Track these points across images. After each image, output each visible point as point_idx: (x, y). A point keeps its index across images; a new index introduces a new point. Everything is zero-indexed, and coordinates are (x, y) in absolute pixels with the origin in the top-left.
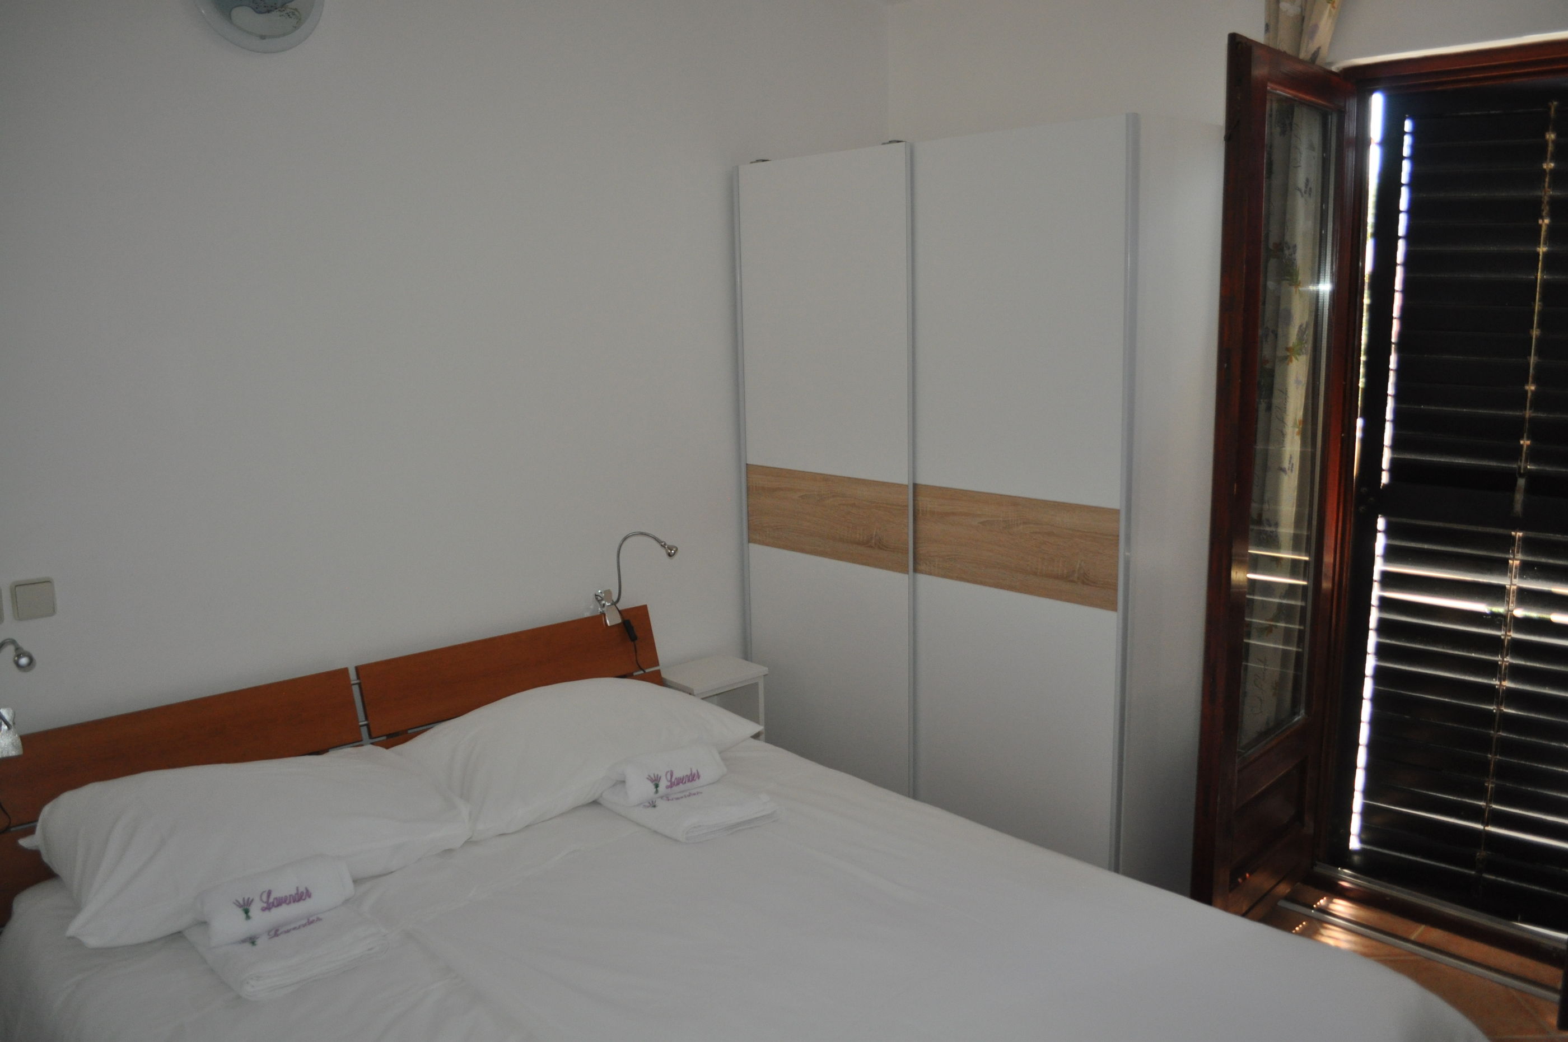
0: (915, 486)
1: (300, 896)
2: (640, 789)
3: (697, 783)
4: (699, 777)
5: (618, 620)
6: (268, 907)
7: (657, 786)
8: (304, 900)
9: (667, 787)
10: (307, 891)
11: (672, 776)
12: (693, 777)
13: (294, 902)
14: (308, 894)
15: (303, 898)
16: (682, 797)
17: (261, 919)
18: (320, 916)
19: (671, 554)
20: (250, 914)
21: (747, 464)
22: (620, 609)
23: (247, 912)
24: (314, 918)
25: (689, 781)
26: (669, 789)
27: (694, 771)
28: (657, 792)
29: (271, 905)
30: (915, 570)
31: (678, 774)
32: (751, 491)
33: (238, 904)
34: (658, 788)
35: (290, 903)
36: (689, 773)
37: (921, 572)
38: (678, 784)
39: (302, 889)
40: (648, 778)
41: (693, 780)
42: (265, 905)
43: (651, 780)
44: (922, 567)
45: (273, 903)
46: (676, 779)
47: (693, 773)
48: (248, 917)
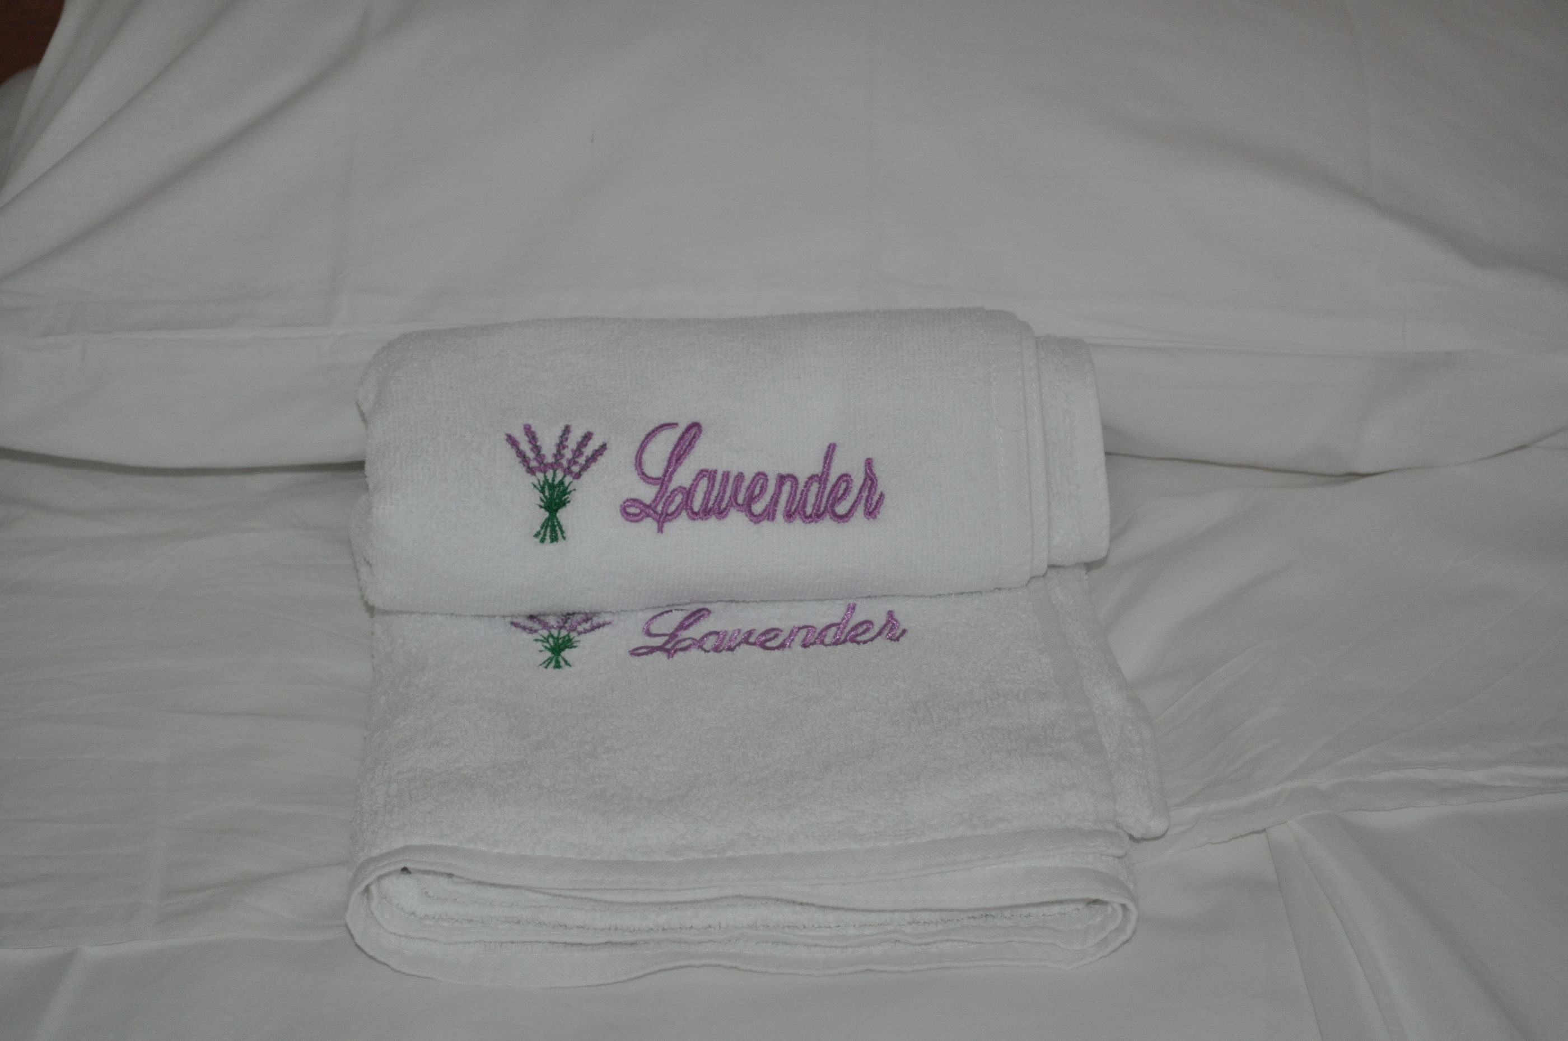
8: (843, 518)
10: (870, 479)
13: (789, 516)
15: (841, 509)
18: (906, 612)
20: (567, 512)
23: (554, 499)
24: (875, 612)
29: (679, 499)
35: (769, 514)
39: (848, 463)
42: (647, 493)
45: (689, 493)
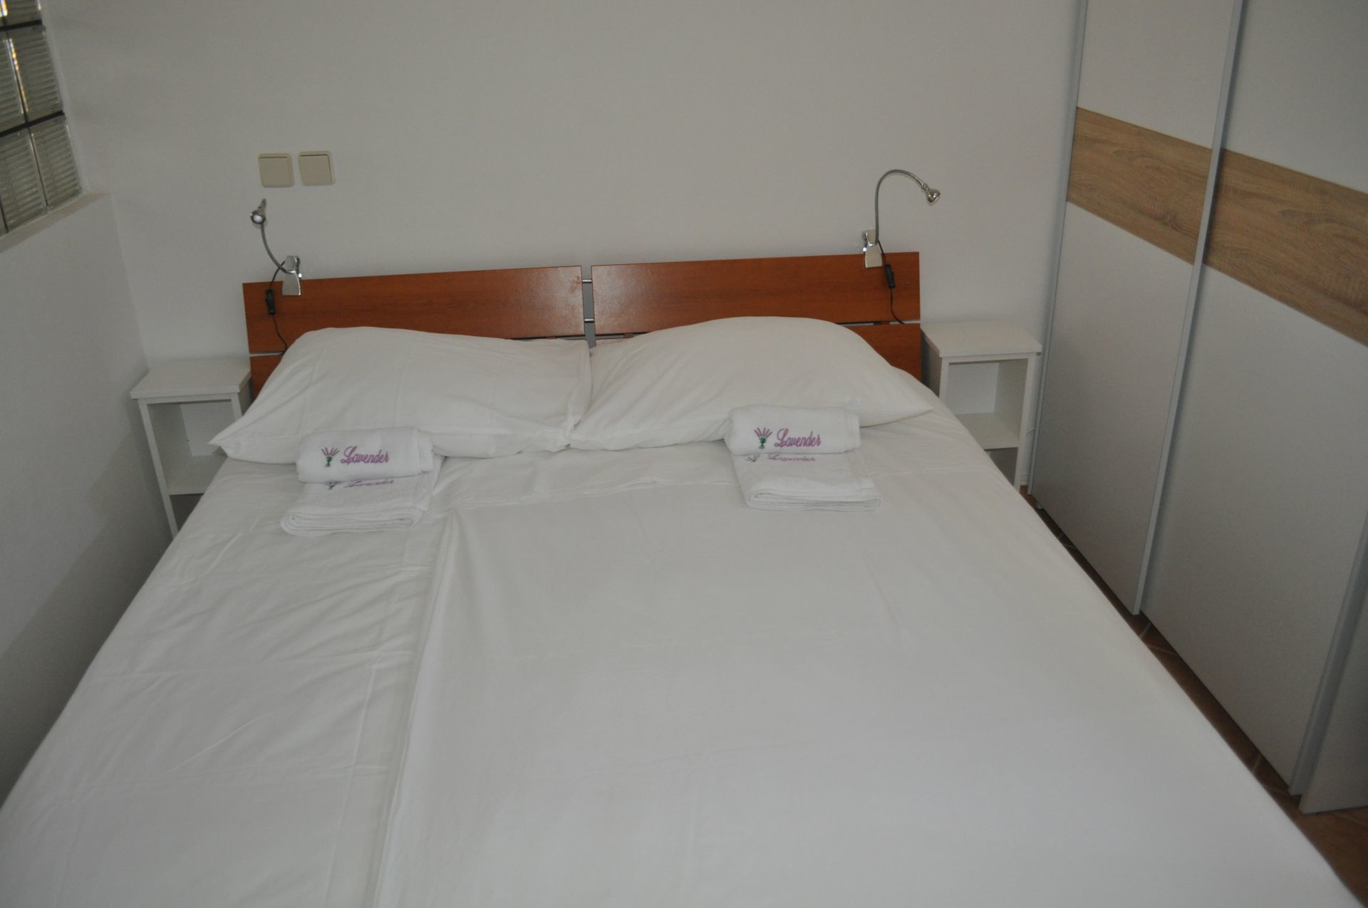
0: (1224, 153)
1: (380, 458)
2: (744, 439)
3: (815, 448)
4: (819, 443)
5: (878, 262)
6: (348, 461)
7: (763, 441)
9: (777, 445)
10: (387, 456)
11: (785, 435)
12: (811, 441)
13: (372, 462)
14: (387, 459)
15: (382, 460)
16: (790, 459)
17: (338, 469)
18: (395, 479)
19: (932, 199)
20: (331, 463)
21: (1077, 108)
22: (885, 252)
23: (329, 460)
24: (390, 480)
25: (805, 444)
26: (779, 447)
27: (815, 435)
28: (762, 447)
29: (351, 459)
30: (1206, 261)
31: (793, 434)
32: (1078, 140)
33: (325, 451)
34: (764, 444)
35: (368, 462)
36: (807, 436)
37: (1211, 265)
38: (791, 445)
39: (383, 453)
40: (756, 431)
41: (811, 444)
43: (758, 434)
44: (1214, 258)
45: (353, 458)
46: (790, 438)
47: (812, 437)
48: (328, 465)
